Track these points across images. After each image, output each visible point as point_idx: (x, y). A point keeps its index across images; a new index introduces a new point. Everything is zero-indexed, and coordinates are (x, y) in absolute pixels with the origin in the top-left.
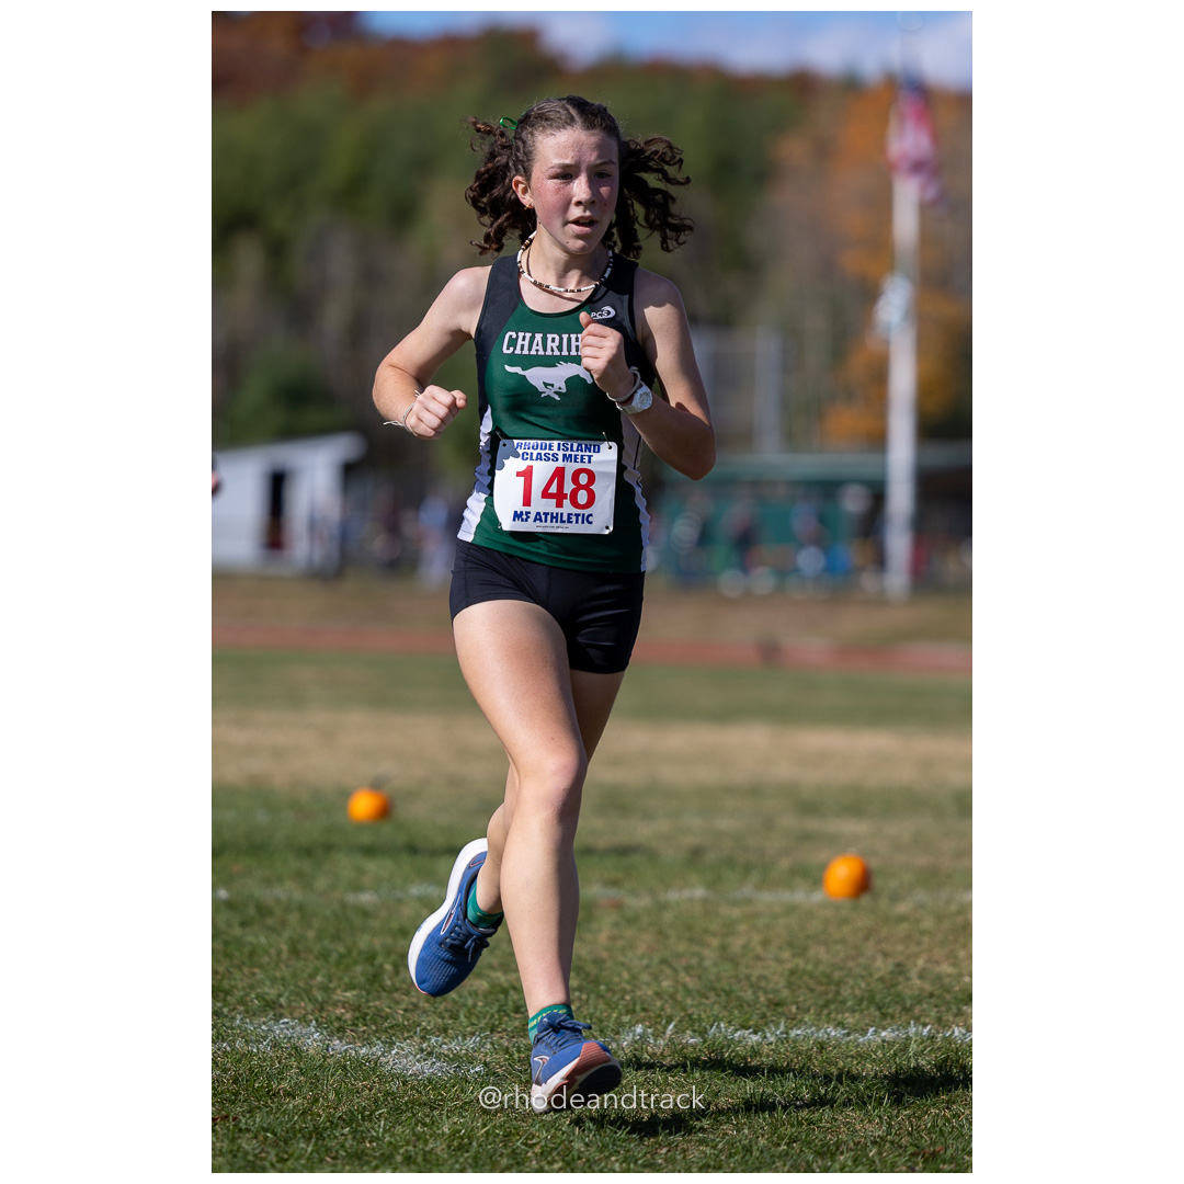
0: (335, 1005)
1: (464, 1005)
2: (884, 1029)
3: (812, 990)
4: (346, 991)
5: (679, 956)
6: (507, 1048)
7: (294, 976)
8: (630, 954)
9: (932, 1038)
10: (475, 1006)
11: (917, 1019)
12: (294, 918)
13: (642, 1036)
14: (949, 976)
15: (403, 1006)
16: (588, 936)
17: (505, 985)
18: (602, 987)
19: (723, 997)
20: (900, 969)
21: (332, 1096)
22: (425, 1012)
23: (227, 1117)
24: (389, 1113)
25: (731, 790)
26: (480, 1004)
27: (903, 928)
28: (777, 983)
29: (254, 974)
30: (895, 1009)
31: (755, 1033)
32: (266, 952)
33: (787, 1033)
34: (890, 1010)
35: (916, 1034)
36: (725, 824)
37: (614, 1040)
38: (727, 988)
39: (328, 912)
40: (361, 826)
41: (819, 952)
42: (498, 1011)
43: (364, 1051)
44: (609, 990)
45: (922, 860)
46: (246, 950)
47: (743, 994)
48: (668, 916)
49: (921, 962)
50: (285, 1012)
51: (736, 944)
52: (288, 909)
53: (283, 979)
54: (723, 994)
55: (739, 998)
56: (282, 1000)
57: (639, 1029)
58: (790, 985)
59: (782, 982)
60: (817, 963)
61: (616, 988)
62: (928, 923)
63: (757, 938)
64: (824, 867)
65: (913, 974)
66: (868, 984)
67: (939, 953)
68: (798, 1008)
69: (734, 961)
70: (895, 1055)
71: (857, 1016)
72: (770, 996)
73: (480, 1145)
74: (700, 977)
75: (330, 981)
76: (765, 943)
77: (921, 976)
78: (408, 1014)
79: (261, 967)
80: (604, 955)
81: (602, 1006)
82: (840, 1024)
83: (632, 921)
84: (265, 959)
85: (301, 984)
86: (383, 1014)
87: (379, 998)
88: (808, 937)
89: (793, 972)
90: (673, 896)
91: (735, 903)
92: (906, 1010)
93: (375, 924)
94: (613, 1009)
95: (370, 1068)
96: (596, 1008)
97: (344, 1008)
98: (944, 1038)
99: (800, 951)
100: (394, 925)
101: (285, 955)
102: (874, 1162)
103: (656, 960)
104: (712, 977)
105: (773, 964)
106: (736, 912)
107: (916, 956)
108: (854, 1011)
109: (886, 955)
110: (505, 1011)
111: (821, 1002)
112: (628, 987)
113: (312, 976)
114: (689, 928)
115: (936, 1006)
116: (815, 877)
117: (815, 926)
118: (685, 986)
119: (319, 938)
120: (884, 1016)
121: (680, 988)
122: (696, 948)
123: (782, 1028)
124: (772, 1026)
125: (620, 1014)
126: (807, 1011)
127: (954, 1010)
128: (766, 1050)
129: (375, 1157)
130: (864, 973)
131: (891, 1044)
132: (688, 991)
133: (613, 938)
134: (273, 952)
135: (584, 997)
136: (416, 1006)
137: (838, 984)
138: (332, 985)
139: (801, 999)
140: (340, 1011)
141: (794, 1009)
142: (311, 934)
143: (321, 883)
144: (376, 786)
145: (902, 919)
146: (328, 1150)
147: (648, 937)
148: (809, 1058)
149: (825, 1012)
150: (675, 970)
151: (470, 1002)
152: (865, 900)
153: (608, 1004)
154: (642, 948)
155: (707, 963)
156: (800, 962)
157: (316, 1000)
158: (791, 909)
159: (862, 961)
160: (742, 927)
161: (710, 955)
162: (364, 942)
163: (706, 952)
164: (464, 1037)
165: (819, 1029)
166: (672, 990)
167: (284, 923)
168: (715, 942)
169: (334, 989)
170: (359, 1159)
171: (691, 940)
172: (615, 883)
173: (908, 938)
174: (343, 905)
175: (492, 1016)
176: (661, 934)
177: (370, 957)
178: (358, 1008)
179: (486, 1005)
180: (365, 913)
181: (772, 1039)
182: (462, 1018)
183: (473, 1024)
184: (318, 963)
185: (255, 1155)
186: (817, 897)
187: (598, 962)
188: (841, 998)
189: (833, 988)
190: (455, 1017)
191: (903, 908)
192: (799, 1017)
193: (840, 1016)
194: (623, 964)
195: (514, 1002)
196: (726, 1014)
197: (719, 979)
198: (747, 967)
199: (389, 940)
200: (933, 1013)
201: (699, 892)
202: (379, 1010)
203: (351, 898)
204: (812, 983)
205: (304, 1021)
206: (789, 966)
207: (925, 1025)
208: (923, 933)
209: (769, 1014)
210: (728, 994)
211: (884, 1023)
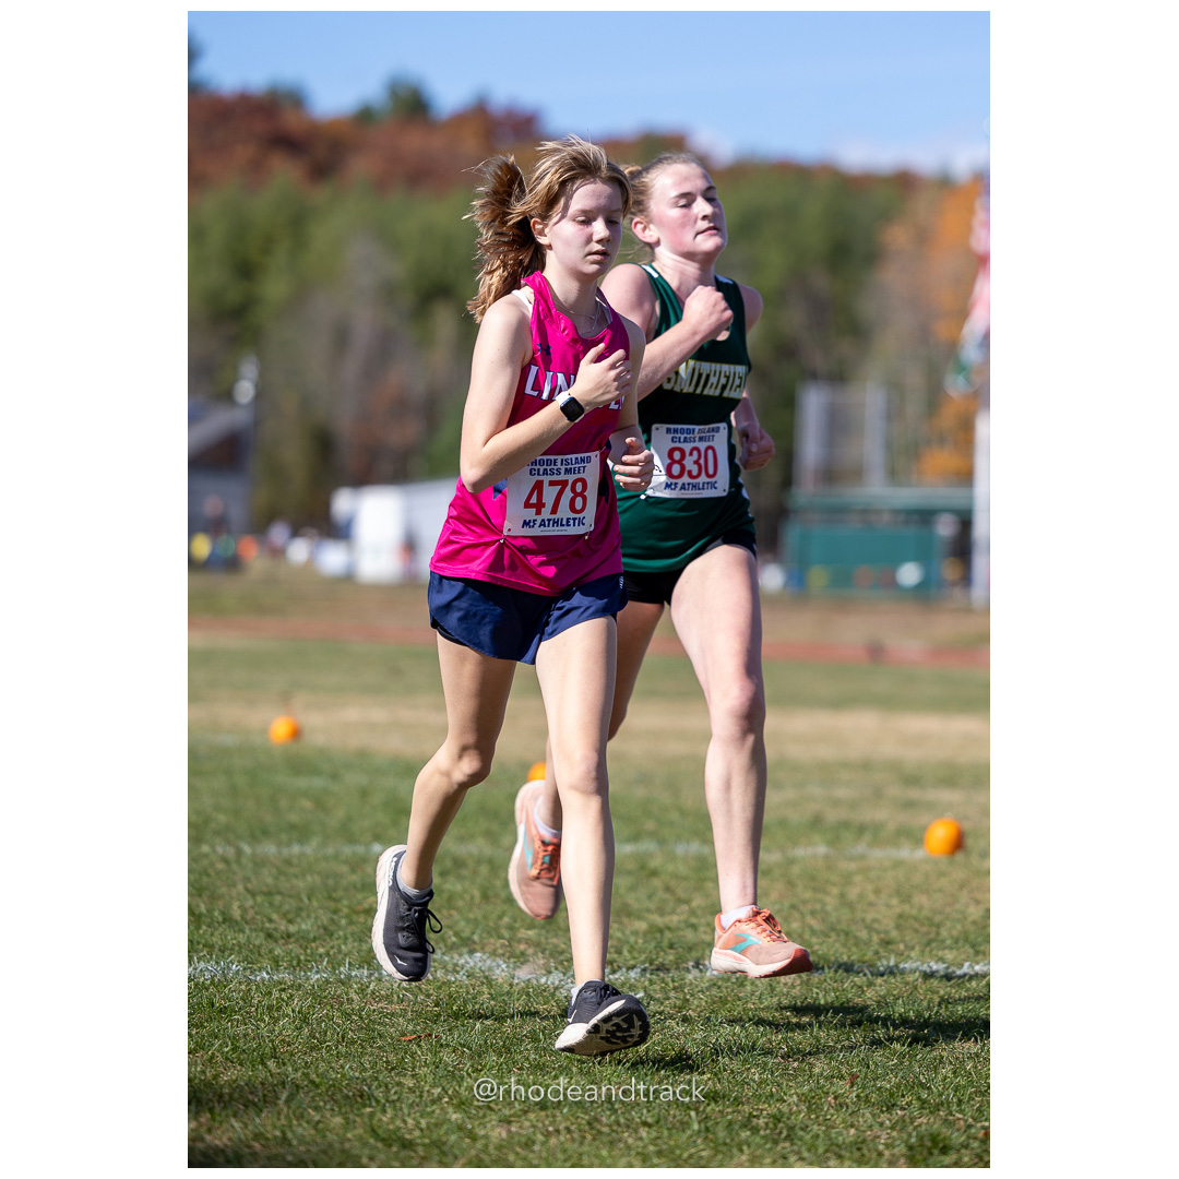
0: (519, 941)
1: (628, 942)
2: (977, 963)
3: (916, 931)
4: (528, 929)
5: (805, 902)
6: (663, 978)
7: (485, 917)
10: (636, 943)
12: (484, 870)
17: (661, 925)
19: (842, 937)
21: (517, 1018)
23: (430, 1035)
25: (846, 765)
26: (640, 941)
28: (887, 925)
29: (451, 916)
32: (462, 897)
33: (895, 967)
36: (842, 793)
38: (845, 928)
41: (920, 899)
42: (655, 947)
43: (543, 980)
46: (445, 896)
47: (858, 934)
48: (796, 870)
50: (478, 947)
51: (853, 893)
52: (479, 861)
53: (476, 919)
54: (842, 934)
55: (856, 938)
56: (476, 938)
58: (898, 927)
59: (892, 925)
60: (921, 908)
63: (870, 887)
64: (924, 829)
66: (963, 927)
68: (906, 946)
69: (851, 906)
71: (955, 952)
72: (882, 936)
74: (823, 920)
75: (515, 921)
76: (877, 892)
79: (457, 909)
82: (941, 960)
84: (460, 903)
85: (491, 924)
86: (559, 949)
87: (556, 936)
88: (913, 886)
89: (901, 916)
90: (799, 852)
91: (851, 859)
95: (547, 994)
97: (527, 943)
99: (906, 899)
101: (477, 900)
102: (970, 1074)
103: (786, 904)
104: (834, 920)
105: (884, 909)
106: (852, 866)
108: (951, 948)
110: (661, 948)
111: (925, 940)
113: (500, 917)
114: (813, 878)
116: (916, 837)
117: (917, 879)
118: (811, 929)
121: (806, 929)
122: (820, 896)
126: (913, 948)
128: (877, 980)
129: (554, 1069)
130: (959, 916)
132: (814, 932)
134: (467, 897)
137: (938, 926)
138: (517, 925)
139: (907, 938)
140: (522, 947)
141: (902, 947)
146: (515, 1063)
147: (780, 886)
148: (916, 988)
149: (928, 949)
150: (802, 914)
151: (632, 939)
152: (960, 857)
155: (829, 908)
156: (906, 908)
157: (504, 937)
158: (898, 864)
159: (957, 906)
160: (858, 878)
161: (831, 902)
163: (828, 899)
164: (626, 968)
165: (923, 964)
166: (799, 931)
167: (475, 873)
168: (835, 891)
169: (518, 929)
170: (541, 1070)
171: (815, 890)
175: (651, 952)
176: (791, 884)
178: (538, 944)
179: (645, 942)
182: (625, 953)
183: (634, 958)
184: (506, 907)
185: (454, 1067)
186: (920, 854)
188: (941, 937)
189: (934, 929)
190: (618, 952)
192: (906, 953)
193: (940, 953)
195: (669, 940)
196: (845, 950)
197: (839, 922)
198: (862, 912)
201: (822, 850)
202: (556, 946)
204: (917, 925)
205: (494, 954)
206: (898, 910)
209: (881, 950)
210: (847, 934)
211: (977, 959)
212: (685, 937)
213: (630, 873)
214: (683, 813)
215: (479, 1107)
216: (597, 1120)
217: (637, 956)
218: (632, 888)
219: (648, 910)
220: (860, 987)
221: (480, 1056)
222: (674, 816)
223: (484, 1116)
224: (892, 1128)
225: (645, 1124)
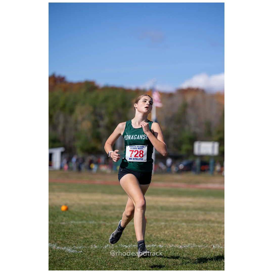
0: (58, 241)
1: (79, 241)
2: (148, 245)
6: (86, 248)
8: (107, 232)
9: (156, 247)
10: (81, 241)
11: (154, 244)
13: (109, 246)
14: (159, 236)
15: (69, 241)
16: (100, 230)
17: (86, 238)
18: (102, 238)
19: (122, 240)
20: (151, 235)
21: (57, 256)
22: (73, 242)
24: (66, 259)
26: (82, 241)
27: (151, 229)
28: (131, 238)
30: (150, 242)
31: (127, 246)
33: (132, 246)
34: (149, 242)
35: (153, 246)
37: (104, 247)
39: (57, 226)
40: (63, 211)
42: (85, 242)
43: (62, 249)
44: (103, 238)
45: (155, 217)
47: (125, 239)
48: (113, 226)
49: (154, 234)
54: (122, 239)
55: (124, 240)
57: (108, 245)
61: (104, 238)
62: (156, 228)
65: (153, 236)
67: (157, 233)
68: (134, 242)
70: (150, 249)
72: (130, 240)
73: (81, 264)
75: (57, 237)
76: (129, 231)
77: (155, 236)
78: (70, 243)
80: (103, 233)
81: (102, 241)
83: (107, 227)
90: (114, 223)
92: (152, 242)
93: (65, 227)
94: (104, 242)
95: (63, 251)
96: (101, 241)
98: (158, 247)
100: (68, 228)
105: (130, 234)
107: (154, 233)
109: (149, 233)
112: (106, 238)
115: (157, 241)
119: (56, 230)
120: (148, 243)
123: (131, 245)
124: (130, 245)
125: (105, 243)
127: (160, 242)
128: (129, 248)
129: (64, 266)
131: (149, 248)
133: (104, 230)
135: (99, 240)
136: (71, 241)
138: (57, 238)
141: (133, 242)
142: (54, 229)
143: (56, 221)
144: (66, 205)
145: (151, 227)
146: (56, 265)
147: (110, 230)
151: (80, 240)
153: (103, 241)
154: (109, 232)
157: (55, 240)
162: (63, 230)
164: (79, 246)
170: (61, 266)
172: (105, 221)
173: (152, 230)
174: (60, 224)
177: (64, 233)
178: (61, 241)
179: (83, 241)
180: (63, 226)
181: (130, 247)
183: (80, 244)
184: (55, 234)
187: (101, 234)
190: (77, 243)
191: (152, 225)
194: (105, 234)
195: (88, 240)
196: (122, 242)
198: (126, 235)
199: (67, 230)
200: (156, 243)
202: (65, 242)
203: (61, 223)
206: (133, 235)
207: (155, 245)
208: (155, 229)
209: (129, 243)
210: (123, 239)
211: (148, 244)
212: (91, 240)
213: (80, 227)
214: (91, 215)
217: (81, 244)
218: (81, 230)
219: (84, 235)
220: (125, 250)
222: (90, 216)
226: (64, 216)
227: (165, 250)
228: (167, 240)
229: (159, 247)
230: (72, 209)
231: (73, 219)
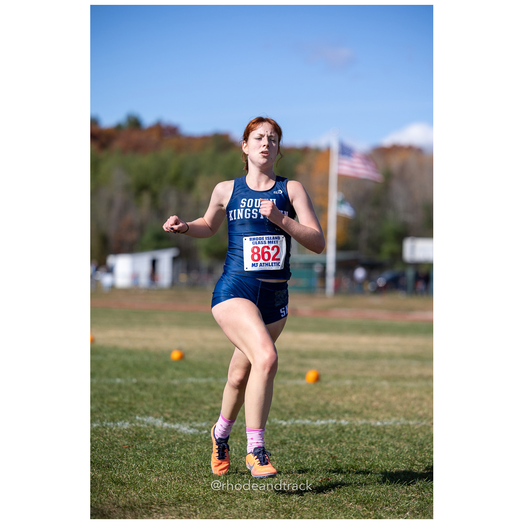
0: (165, 413)
2: (322, 421)
3: (302, 409)
9: (335, 423)
11: (331, 418)
12: (154, 388)
14: (341, 405)
15: (185, 413)
19: (276, 411)
20: (327, 403)
21: (163, 439)
22: (191, 414)
23: (133, 446)
24: (180, 444)
26: (207, 413)
27: (328, 392)
31: (285, 421)
32: (146, 397)
34: (324, 415)
35: (331, 422)
39: (165, 386)
40: (175, 361)
41: (304, 398)
43: (173, 426)
47: (282, 410)
49: (333, 401)
50: (151, 415)
52: (153, 385)
53: (151, 405)
56: (150, 411)
58: (295, 408)
59: (293, 407)
60: (304, 401)
62: (336, 390)
63: (286, 394)
64: (306, 373)
65: (331, 405)
66: (318, 408)
67: (338, 398)
69: (280, 400)
70: (325, 429)
72: (290, 411)
75: (164, 406)
76: (289, 395)
77: (333, 405)
78: (186, 416)
79: (144, 402)
82: (309, 419)
84: (146, 399)
88: (301, 393)
89: (297, 404)
92: (328, 415)
93: (178, 389)
95: (174, 432)
97: (168, 413)
99: (299, 398)
100: (183, 390)
105: (291, 401)
107: (332, 399)
108: (313, 415)
109: (323, 399)
111: (304, 413)
116: (303, 376)
117: (303, 391)
119: (162, 393)
120: (322, 416)
124: (290, 420)
126: (300, 415)
127: (342, 415)
128: (288, 426)
129: (175, 457)
130: (317, 404)
131: (324, 425)
134: (148, 397)
136: (188, 414)
137: (309, 407)
139: (298, 412)
141: (296, 414)
142: (159, 392)
143: (163, 377)
144: (180, 349)
145: (328, 389)
146: (162, 455)
148: (301, 429)
149: (305, 415)
151: (204, 412)
152: (318, 383)
156: (299, 401)
157: (160, 411)
158: (297, 386)
159: (316, 401)
162: (175, 394)
164: (202, 422)
165: (303, 421)
167: (152, 389)
169: (165, 408)
170: (171, 458)
173: (330, 394)
174: (169, 384)
177: (176, 399)
178: (172, 414)
180: (175, 386)
181: (290, 423)
182: (202, 416)
185: (141, 457)
186: (304, 382)
188: (310, 411)
190: (199, 416)
191: (328, 385)
192: (298, 417)
193: (309, 417)
196: (277, 416)
199: (182, 394)
200: (336, 416)
202: (178, 414)
203: (171, 382)
205: (156, 417)
206: (296, 402)
207: (333, 420)
208: (334, 393)
209: (289, 416)
210: (278, 410)
211: (322, 419)
213: (204, 389)
215: (149, 471)
216: (189, 475)
218: (205, 394)
220: (282, 429)
221: (150, 453)
223: (150, 474)
224: (290, 478)
225: (205, 476)
226: (177, 369)
227: (351, 429)
228: (355, 412)
229: (340, 424)
230: (191, 357)
231: (193, 375)
